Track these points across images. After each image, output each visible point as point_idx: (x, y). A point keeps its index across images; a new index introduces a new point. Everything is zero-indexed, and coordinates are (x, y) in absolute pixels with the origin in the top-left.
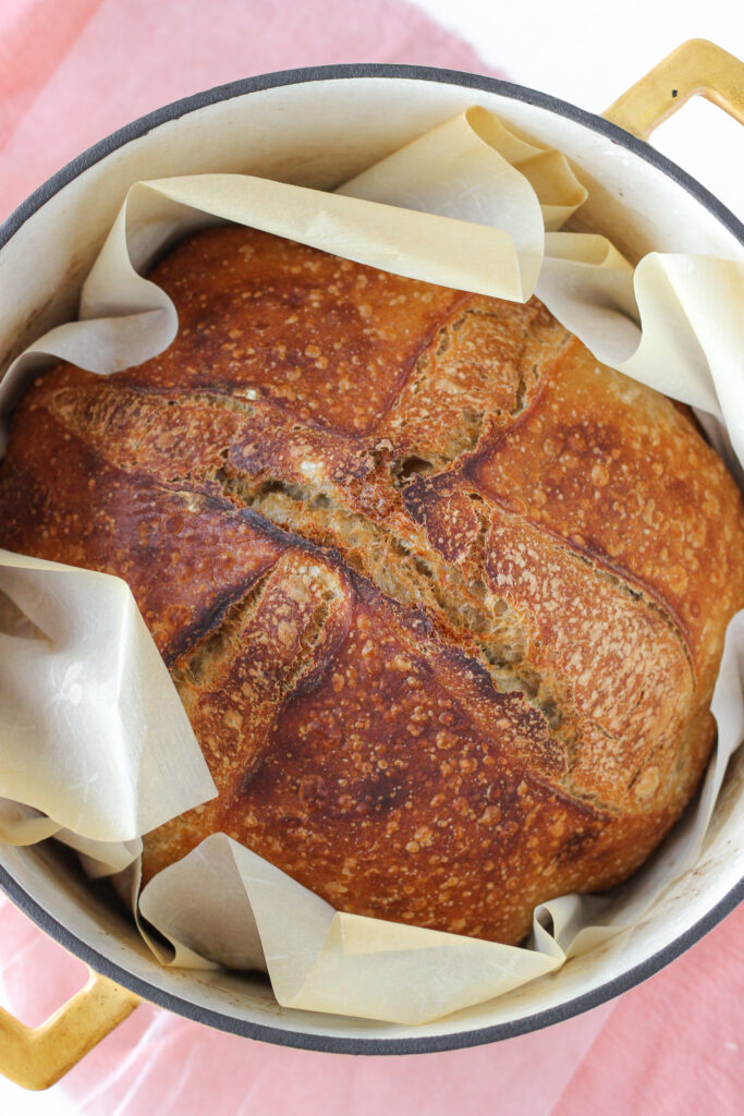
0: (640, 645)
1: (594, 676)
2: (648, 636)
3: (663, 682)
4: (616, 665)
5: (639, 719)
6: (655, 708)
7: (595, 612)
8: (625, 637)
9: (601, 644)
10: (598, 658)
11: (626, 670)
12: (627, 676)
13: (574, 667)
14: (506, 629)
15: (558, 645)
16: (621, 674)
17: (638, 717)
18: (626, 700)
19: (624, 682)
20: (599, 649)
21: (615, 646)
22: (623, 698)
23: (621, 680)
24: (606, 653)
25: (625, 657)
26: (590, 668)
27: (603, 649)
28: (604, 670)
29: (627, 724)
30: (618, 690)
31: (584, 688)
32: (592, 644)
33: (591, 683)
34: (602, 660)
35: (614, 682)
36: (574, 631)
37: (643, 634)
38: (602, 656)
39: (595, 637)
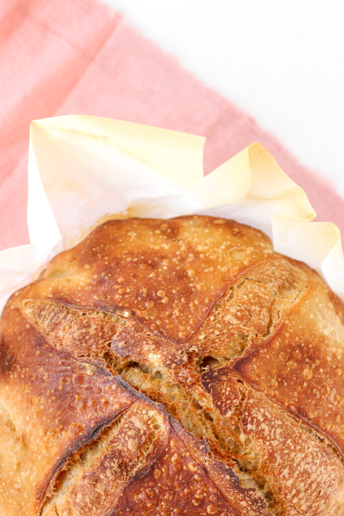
0: (321, 467)
1: (295, 481)
2: (326, 462)
3: (331, 486)
4: (307, 477)
5: (317, 505)
6: (326, 500)
7: (298, 448)
8: (313, 462)
9: (300, 465)
10: (297, 472)
11: (312, 479)
12: (312, 482)
13: (284, 476)
14: (250, 453)
15: (277, 464)
16: (309, 481)
17: (316, 504)
18: (311, 495)
19: (310, 485)
20: (299, 467)
21: (307, 466)
22: (309, 494)
23: (309, 484)
24: (302, 470)
25: (312, 472)
26: (293, 477)
27: (301, 468)
28: (300, 479)
29: (310, 507)
30: (307, 490)
31: (289, 487)
32: (295, 465)
33: (293, 485)
34: (300, 473)
35: (305, 485)
36: (286, 457)
37: (323, 461)
38: (300, 471)
39: (297, 461)
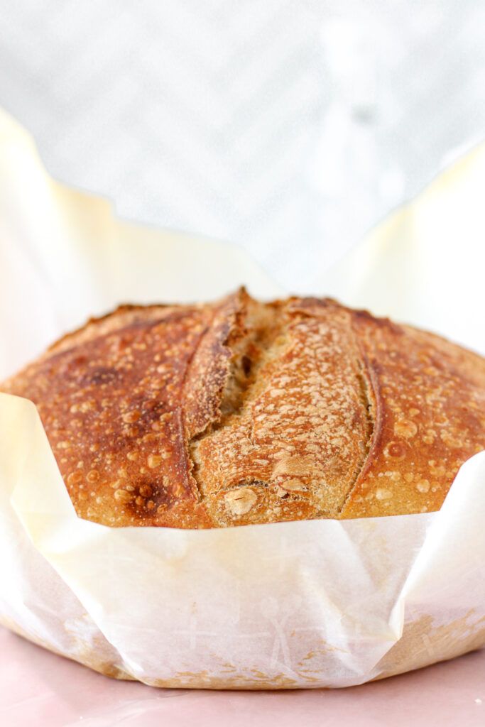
0: (333, 414)
1: (284, 396)
2: (345, 419)
3: (321, 447)
4: (304, 404)
5: (279, 446)
6: (297, 451)
7: (330, 376)
8: (329, 400)
9: (310, 386)
10: (298, 389)
11: (306, 410)
12: (303, 414)
13: (279, 382)
15: (285, 366)
16: (300, 409)
17: (280, 444)
18: (285, 427)
19: (297, 415)
20: (305, 388)
21: (317, 396)
22: (284, 424)
23: (297, 412)
24: (306, 392)
25: (315, 405)
26: (287, 390)
27: (308, 389)
28: (293, 399)
29: (269, 441)
30: (288, 416)
31: (270, 397)
32: (304, 381)
33: (278, 398)
34: (299, 393)
35: (291, 410)
36: (304, 369)
37: (342, 413)
38: (302, 391)
39: (310, 381)
